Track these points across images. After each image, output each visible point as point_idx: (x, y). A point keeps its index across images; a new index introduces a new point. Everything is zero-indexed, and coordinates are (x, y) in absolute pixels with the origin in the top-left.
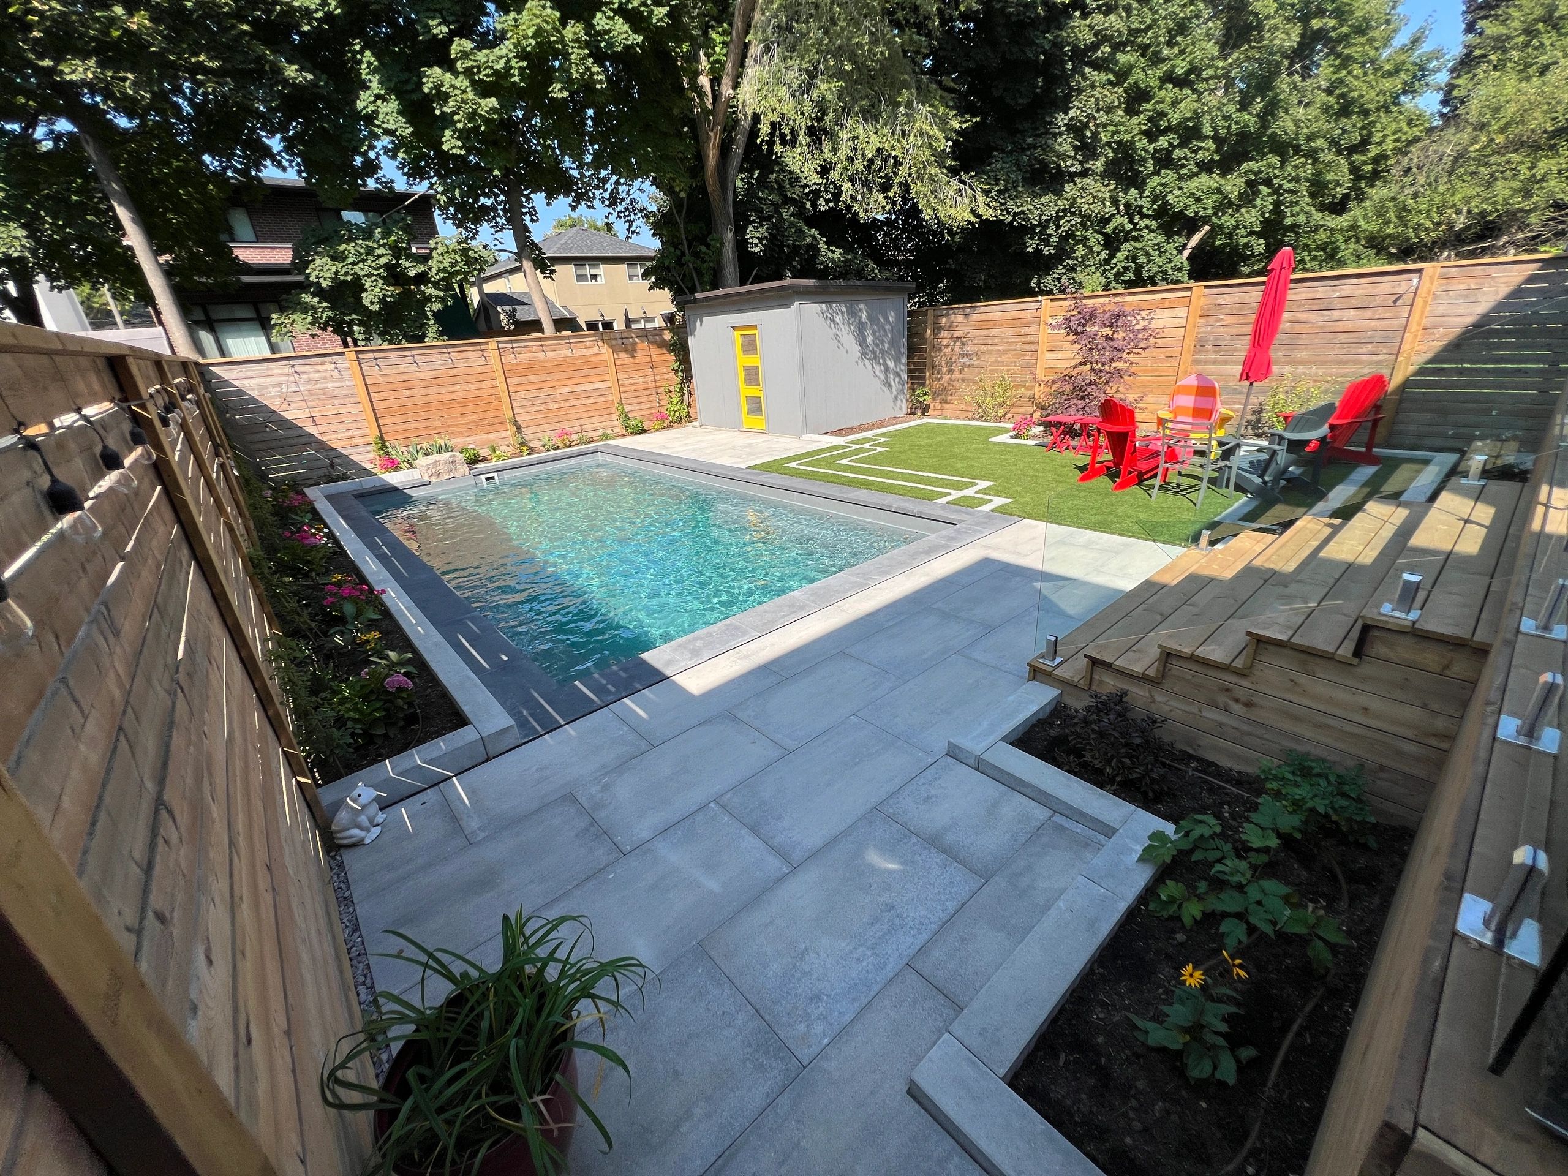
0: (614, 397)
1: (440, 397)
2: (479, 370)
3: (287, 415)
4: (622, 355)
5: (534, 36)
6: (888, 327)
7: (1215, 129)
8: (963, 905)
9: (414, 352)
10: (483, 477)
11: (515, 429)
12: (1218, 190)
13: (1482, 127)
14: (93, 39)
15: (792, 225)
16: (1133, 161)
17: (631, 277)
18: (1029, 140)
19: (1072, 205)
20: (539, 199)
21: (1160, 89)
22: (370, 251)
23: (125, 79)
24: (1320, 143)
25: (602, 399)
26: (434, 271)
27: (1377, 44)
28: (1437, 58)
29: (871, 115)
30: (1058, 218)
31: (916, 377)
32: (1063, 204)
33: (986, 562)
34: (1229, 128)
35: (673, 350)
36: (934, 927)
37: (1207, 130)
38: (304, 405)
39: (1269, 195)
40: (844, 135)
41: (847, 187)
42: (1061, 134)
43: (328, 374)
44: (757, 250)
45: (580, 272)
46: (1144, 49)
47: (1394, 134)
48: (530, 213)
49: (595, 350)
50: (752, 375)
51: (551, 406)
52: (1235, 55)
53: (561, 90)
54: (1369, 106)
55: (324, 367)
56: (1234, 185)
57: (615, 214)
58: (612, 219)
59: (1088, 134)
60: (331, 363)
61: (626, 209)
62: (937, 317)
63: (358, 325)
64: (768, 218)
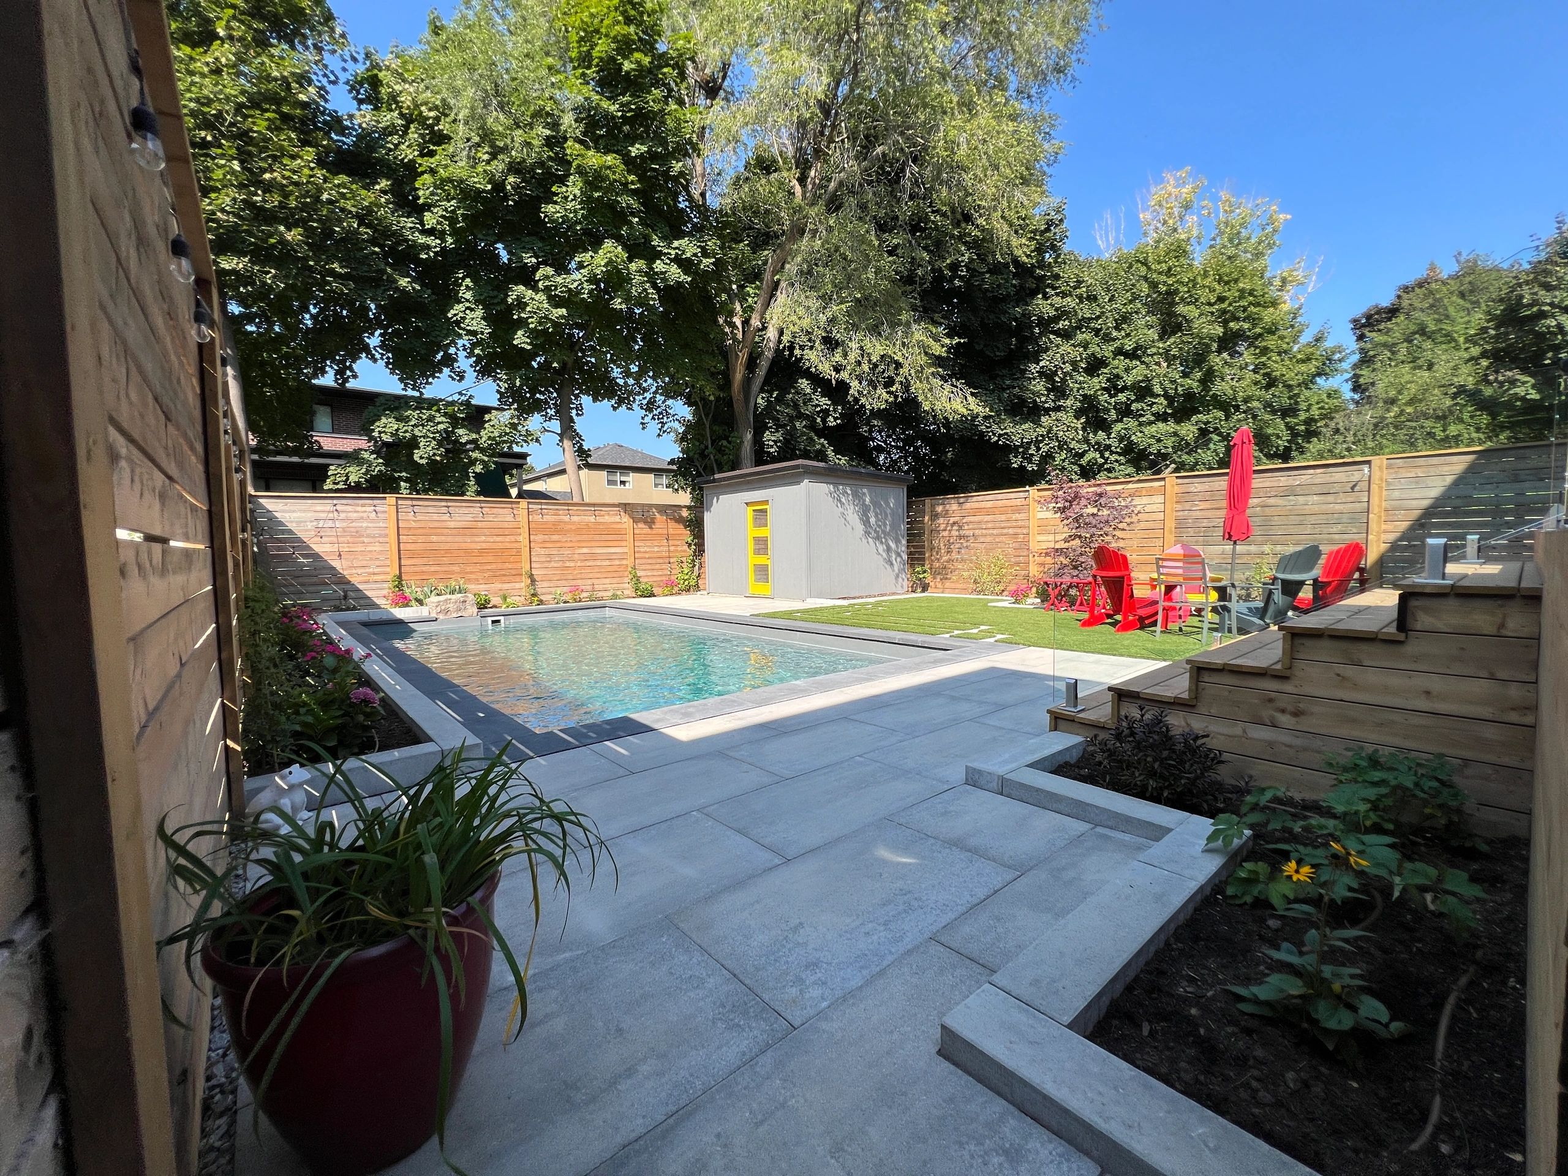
0: (629, 562)
1: (464, 546)
2: (506, 525)
3: (317, 548)
4: (641, 525)
5: (606, 265)
6: (889, 511)
7: (1164, 389)
8: (996, 892)
9: (449, 504)
10: (490, 620)
11: (529, 581)
12: (1175, 434)
13: (1393, 402)
14: (252, 244)
15: (803, 434)
16: (1098, 411)
17: (656, 485)
18: (1008, 382)
19: (1049, 432)
20: (586, 400)
21: (1114, 359)
22: (431, 419)
23: (269, 272)
24: (1255, 404)
25: (617, 562)
26: (484, 439)
27: (1287, 340)
28: (1340, 352)
29: (875, 330)
30: (1038, 442)
31: (916, 556)
32: (1041, 431)
33: (993, 669)
34: (1176, 389)
35: (689, 526)
36: (961, 909)
37: (1157, 389)
38: (335, 540)
39: (1220, 441)
40: (854, 345)
41: (854, 384)
42: (1034, 379)
43: (365, 515)
44: (772, 450)
45: (611, 478)
46: (1097, 332)
47: (1318, 403)
48: (577, 409)
49: (617, 519)
50: (761, 546)
51: (568, 564)
52: (1172, 340)
53: (620, 303)
54: (1291, 383)
55: (364, 509)
56: (1188, 430)
57: (651, 416)
58: (647, 420)
59: (1057, 379)
60: (370, 505)
61: (661, 413)
62: (933, 506)
63: (405, 481)
64: (784, 426)
